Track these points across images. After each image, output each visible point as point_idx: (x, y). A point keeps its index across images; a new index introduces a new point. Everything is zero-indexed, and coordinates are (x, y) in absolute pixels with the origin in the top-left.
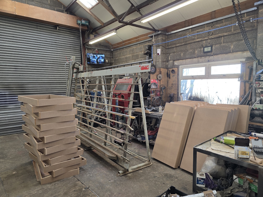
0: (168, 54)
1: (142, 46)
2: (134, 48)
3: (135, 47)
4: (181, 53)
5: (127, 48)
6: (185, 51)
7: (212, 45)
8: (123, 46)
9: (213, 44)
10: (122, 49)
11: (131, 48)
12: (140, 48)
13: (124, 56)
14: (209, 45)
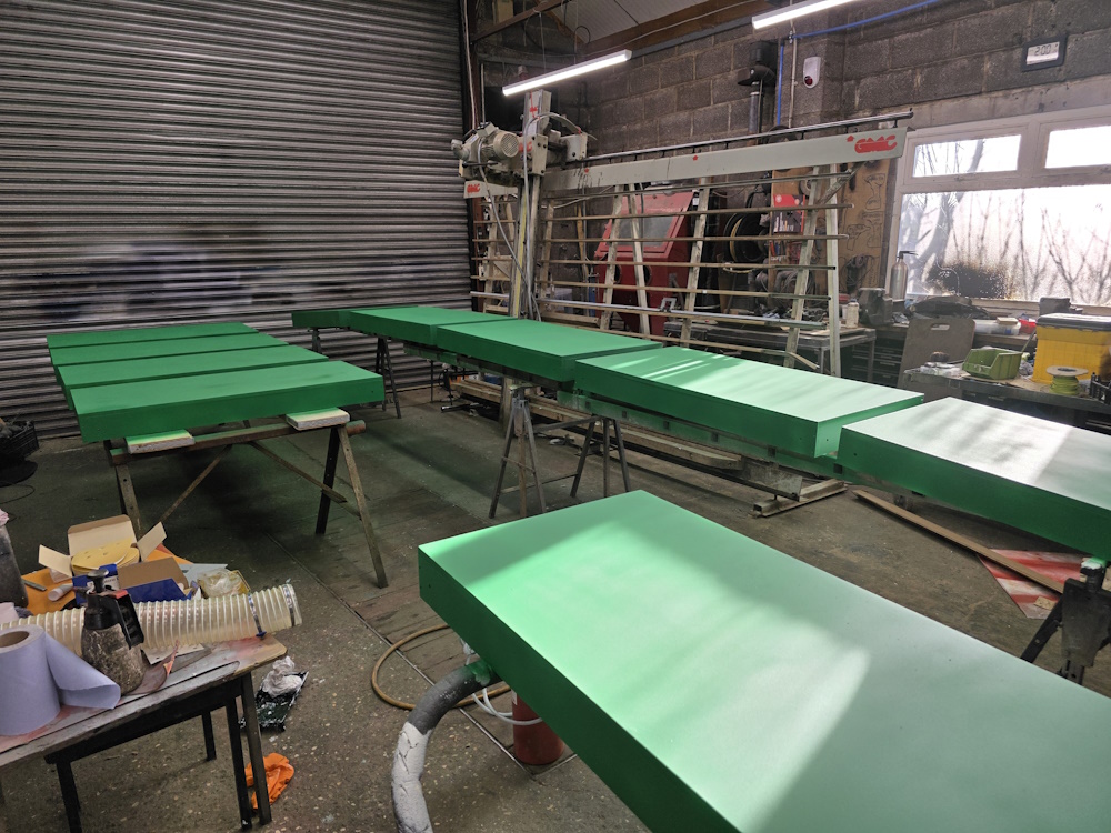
0: (853, 82)
1: (729, 46)
2: (688, 54)
3: (694, 53)
4: (914, 74)
6: (935, 65)
7: (1068, 33)
8: (635, 46)
9: (1070, 28)
11: (674, 58)
12: (718, 55)
13: (641, 93)
14: (1053, 34)
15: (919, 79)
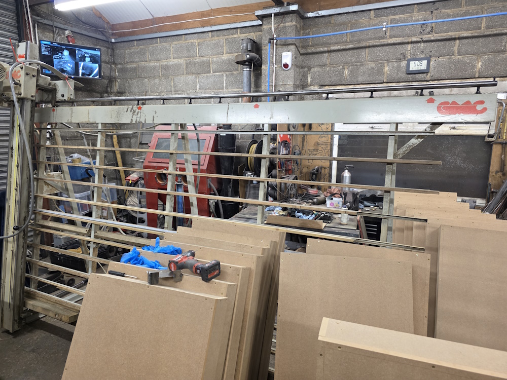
0: (306, 69)
1: (222, 39)
2: (192, 41)
3: (197, 41)
4: (343, 69)
5: (169, 39)
6: (356, 65)
7: (431, 57)
8: (152, 31)
10: (148, 41)
11: (182, 42)
12: (215, 44)
13: (158, 60)
15: (346, 72)
